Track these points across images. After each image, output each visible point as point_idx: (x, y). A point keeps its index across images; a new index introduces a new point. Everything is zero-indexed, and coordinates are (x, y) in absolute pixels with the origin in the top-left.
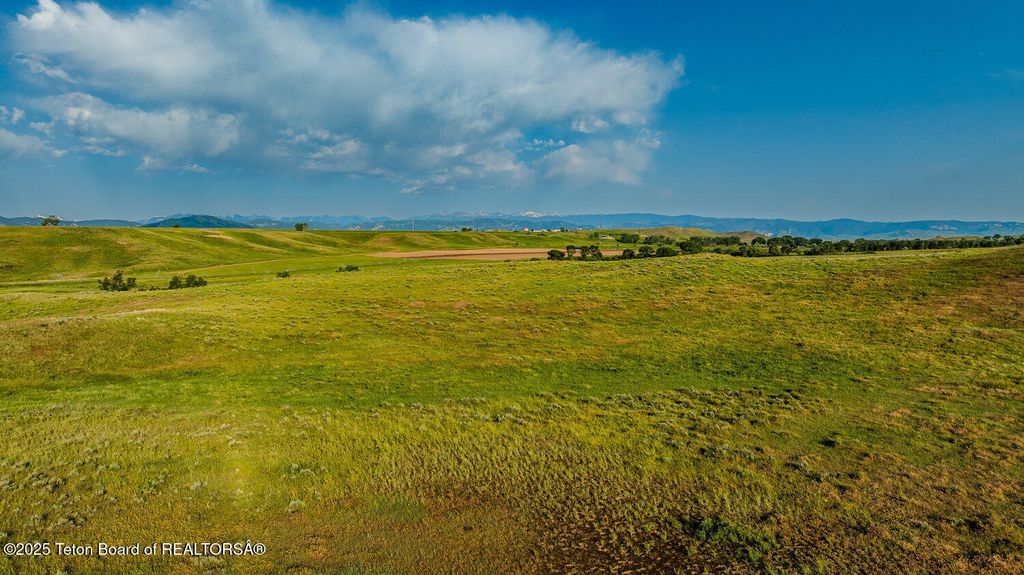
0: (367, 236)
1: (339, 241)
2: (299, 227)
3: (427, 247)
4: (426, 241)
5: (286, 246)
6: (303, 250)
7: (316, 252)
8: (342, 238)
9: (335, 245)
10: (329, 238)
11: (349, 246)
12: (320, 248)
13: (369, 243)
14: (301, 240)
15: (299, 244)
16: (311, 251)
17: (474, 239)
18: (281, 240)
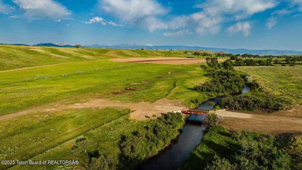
0: (105, 51)
1: (95, 53)
2: (77, 47)
3: (132, 56)
4: (131, 53)
5: (70, 55)
6: (78, 58)
7: (84, 58)
8: (95, 51)
9: (93, 55)
10: (90, 52)
11: (99, 56)
12: (86, 56)
13: (107, 54)
14: (77, 52)
15: (76, 54)
16: (82, 58)
17: (148, 53)
18: (67, 52)
